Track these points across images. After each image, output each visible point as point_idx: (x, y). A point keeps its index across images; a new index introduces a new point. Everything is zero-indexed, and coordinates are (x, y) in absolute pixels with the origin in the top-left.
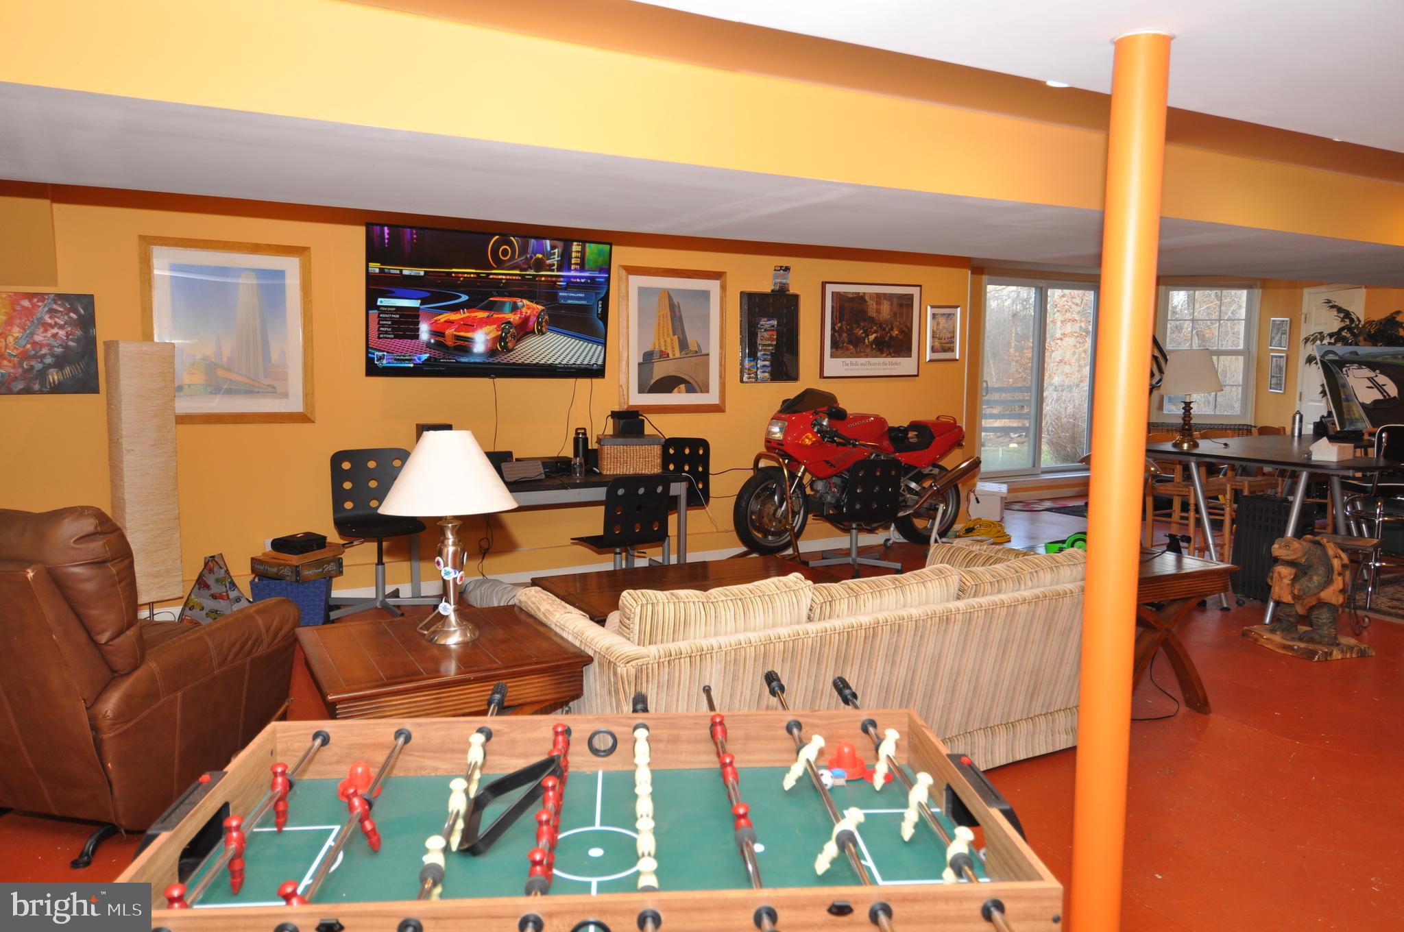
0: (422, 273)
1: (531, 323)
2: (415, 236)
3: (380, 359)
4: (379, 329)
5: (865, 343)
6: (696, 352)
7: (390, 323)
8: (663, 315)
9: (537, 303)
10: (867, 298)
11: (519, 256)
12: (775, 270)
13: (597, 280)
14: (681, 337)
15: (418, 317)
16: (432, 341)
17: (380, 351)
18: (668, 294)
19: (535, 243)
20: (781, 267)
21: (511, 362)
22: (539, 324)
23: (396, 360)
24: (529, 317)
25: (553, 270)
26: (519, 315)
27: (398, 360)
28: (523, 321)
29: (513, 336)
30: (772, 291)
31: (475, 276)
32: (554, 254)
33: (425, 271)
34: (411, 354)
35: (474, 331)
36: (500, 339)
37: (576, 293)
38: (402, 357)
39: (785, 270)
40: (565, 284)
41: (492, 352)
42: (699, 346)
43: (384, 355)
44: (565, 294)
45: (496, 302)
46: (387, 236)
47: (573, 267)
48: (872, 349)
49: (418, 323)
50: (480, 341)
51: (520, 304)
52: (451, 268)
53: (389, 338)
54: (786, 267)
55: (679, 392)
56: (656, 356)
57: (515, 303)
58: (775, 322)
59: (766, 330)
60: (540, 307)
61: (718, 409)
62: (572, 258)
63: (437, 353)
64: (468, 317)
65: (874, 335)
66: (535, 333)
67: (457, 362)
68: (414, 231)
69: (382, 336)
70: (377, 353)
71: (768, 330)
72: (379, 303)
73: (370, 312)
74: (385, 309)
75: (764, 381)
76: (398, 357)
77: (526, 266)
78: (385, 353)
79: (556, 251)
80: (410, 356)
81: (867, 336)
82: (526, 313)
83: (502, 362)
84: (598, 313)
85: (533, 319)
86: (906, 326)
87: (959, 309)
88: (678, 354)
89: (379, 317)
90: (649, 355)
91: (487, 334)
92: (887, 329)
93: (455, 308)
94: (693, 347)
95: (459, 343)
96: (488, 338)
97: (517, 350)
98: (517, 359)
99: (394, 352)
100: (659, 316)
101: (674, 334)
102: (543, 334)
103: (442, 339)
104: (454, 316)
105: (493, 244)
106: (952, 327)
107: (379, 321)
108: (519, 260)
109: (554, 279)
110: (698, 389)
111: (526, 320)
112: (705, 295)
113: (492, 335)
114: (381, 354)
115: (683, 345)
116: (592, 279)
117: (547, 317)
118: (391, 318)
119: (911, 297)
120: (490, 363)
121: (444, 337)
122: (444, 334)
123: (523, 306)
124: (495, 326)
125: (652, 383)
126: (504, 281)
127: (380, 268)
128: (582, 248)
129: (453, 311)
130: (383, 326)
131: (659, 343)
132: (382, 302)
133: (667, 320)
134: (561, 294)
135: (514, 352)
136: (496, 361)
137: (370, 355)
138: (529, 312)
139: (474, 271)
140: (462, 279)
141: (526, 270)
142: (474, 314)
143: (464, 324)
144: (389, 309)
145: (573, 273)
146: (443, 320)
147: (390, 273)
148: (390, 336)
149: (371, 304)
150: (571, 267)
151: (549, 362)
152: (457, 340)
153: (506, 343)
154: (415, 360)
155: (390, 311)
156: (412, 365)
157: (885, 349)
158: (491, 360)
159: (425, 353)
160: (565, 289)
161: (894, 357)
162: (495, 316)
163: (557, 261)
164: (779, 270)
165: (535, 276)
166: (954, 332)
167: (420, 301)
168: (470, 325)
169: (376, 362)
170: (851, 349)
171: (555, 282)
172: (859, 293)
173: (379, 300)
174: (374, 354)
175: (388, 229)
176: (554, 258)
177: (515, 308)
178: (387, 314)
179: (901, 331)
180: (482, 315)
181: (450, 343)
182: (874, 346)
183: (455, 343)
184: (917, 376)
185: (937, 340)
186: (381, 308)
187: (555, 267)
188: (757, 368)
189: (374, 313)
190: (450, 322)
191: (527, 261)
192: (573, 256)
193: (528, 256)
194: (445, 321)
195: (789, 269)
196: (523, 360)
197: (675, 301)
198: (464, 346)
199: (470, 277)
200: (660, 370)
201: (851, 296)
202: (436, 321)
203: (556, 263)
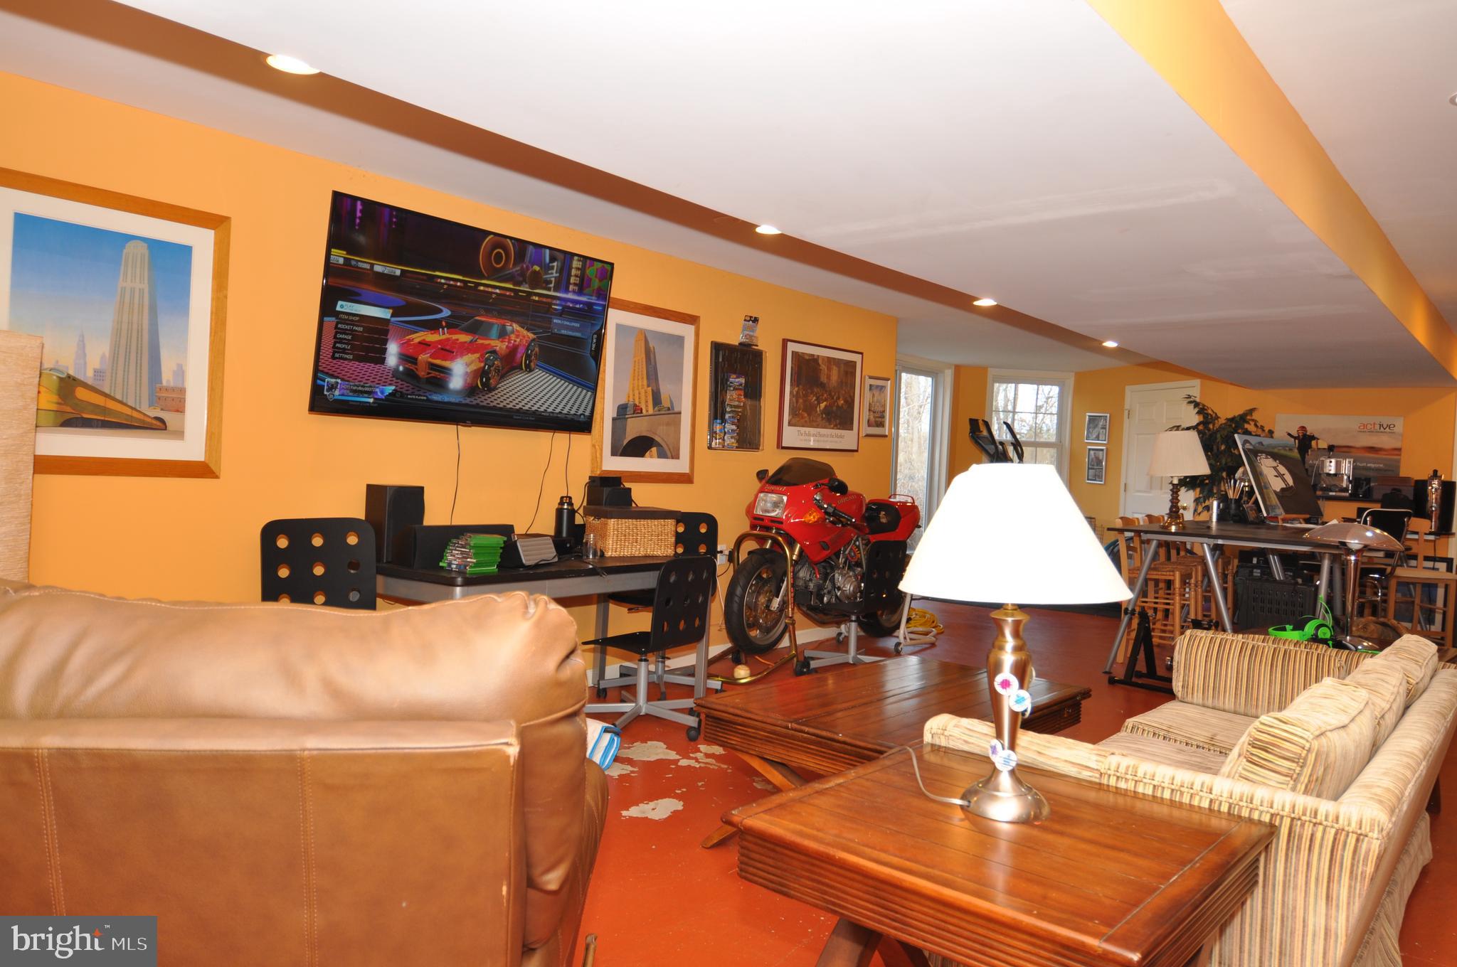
0: (398, 273)
1: (519, 356)
2: (394, 220)
3: (332, 387)
4: (334, 345)
5: (817, 412)
6: (669, 409)
7: (350, 337)
8: (639, 360)
9: (528, 330)
10: (820, 361)
11: (515, 264)
12: (745, 320)
13: (595, 307)
14: (655, 389)
15: (386, 332)
16: (401, 368)
17: (332, 376)
18: (644, 336)
19: (534, 250)
20: (751, 317)
21: (492, 404)
22: (528, 357)
23: (352, 391)
24: (518, 346)
25: (549, 289)
26: (507, 344)
27: (355, 391)
28: (510, 352)
29: (497, 370)
30: (740, 344)
31: (462, 285)
32: (552, 268)
33: (402, 270)
34: (372, 384)
35: (452, 359)
36: (482, 373)
37: (571, 322)
38: (360, 388)
39: (754, 322)
40: (560, 308)
41: (471, 390)
42: (672, 403)
43: (338, 383)
44: (559, 322)
45: (482, 322)
46: (359, 214)
47: (571, 287)
48: (823, 419)
49: (385, 342)
50: (459, 373)
51: (509, 328)
52: (434, 271)
53: (346, 359)
54: (755, 318)
55: (651, 457)
56: (630, 410)
57: (504, 326)
58: (742, 380)
59: (735, 389)
60: (531, 336)
61: (686, 479)
62: (571, 276)
63: (405, 387)
64: (448, 340)
65: (825, 403)
66: (522, 369)
67: (428, 400)
68: (394, 213)
69: (337, 355)
70: (328, 379)
71: (737, 389)
72: (338, 308)
73: (326, 319)
74: (346, 317)
75: (730, 448)
76: (355, 388)
77: (521, 279)
78: (339, 381)
79: (555, 264)
80: (370, 387)
81: (819, 403)
82: (515, 341)
83: (481, 404)
84: (591, 350)
85: (521, 351)
86: (850, 396)
87: (889, 382)
88: (651, 412)
89: (336, 327)
90: (623, 408)
91: (468, 365)
92: (835, 398)
93: (433, 326)
94: (666, 403)
95: (434, 374)
96: (469, 370)
97: (499, 390)
98: (498, 401)
99: (351, 379)
100: (635, 362)
101: (648, 386)
102: (531, 371)
103: (413, 367)
104: (431, 337)
105: (486, 244)
106: (883, 401)
107: (336, 333)
108: (514, 269)
109: (549, 300)
110: (669, 454)
111: (513, 350)
112: (679, 340)
113: (474, 367)
114: (333, 380)
115: (657, 399)
116: (590, 305)
117: (537, 349)
118: (352, 330)
119: (853, 364)
120: (466, 405)
121: (416, 364)
122: (416, 359)
123: (513, 332)
124: (477, 355)
125: (625, 444)
126: (494, 296)
127: (345, 258)
128: (582, 265)
129: (432, 330)
130: (341, 341)
131: (634, 395)
132: (343, 306)
133: (642, 368)
134: (555, 321)
135: (496, 392)
136: (475, 402)
137: (319, 382)
138: (518, 340)
139: (461, 278)
140: (445, 287)
141: (519, 284)
142: (455, 337)
143: (442, 349)
144: (351, 318)
145: (570, 296)
146: (417, 340)
147: (357, 267)
148: (347, 356)
149: (327, 307)
150: (568, 287)
151: (534, 409)
152: (432, 369)
153: (488, 379)
154: (376, 393)
155: (352, 321)
156: (371, 400)
157: (833, 420)
158: (468, 401)
159: (390, 384)
160: (560, 314)
161: (839, 429)
162: (480, 341)
163: (555, 277)
164: (749, 321)
165: (530, 294)
166: (884, 406)
167: (391, 311)
168: (448, 351)
169: (325, 393)
170: (805, 417)
171: (550, 304)
172: (813, 355)
173: (340, 303)
174: (324, 381)
175: (361, 205)
176: (552, 274)
177: (503, 334)
178: (347, 324)
179: (846, 401)
180: (464, 338)
181: (422, 373)
182: (824, 416)
183: (429, 373)
184: (857, 451)
185: (872, 413)
186: (341, 316)
187: (552, 285)
188: (725, 433)
189: (331, 321)
190: (424, 345)
191: (523, 273)
192: (573, 274)
193: (525, 266)
194: (420, 343)
195: (758, 321)
196: (504, 403)
197: (651, 345)
198: (438, 378)
199: (456, 286)
200: (635, 428)
201: (807, 358)
202: (409, 340)
203: (553, 279)
